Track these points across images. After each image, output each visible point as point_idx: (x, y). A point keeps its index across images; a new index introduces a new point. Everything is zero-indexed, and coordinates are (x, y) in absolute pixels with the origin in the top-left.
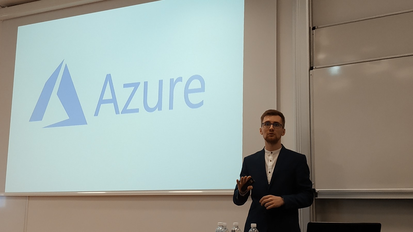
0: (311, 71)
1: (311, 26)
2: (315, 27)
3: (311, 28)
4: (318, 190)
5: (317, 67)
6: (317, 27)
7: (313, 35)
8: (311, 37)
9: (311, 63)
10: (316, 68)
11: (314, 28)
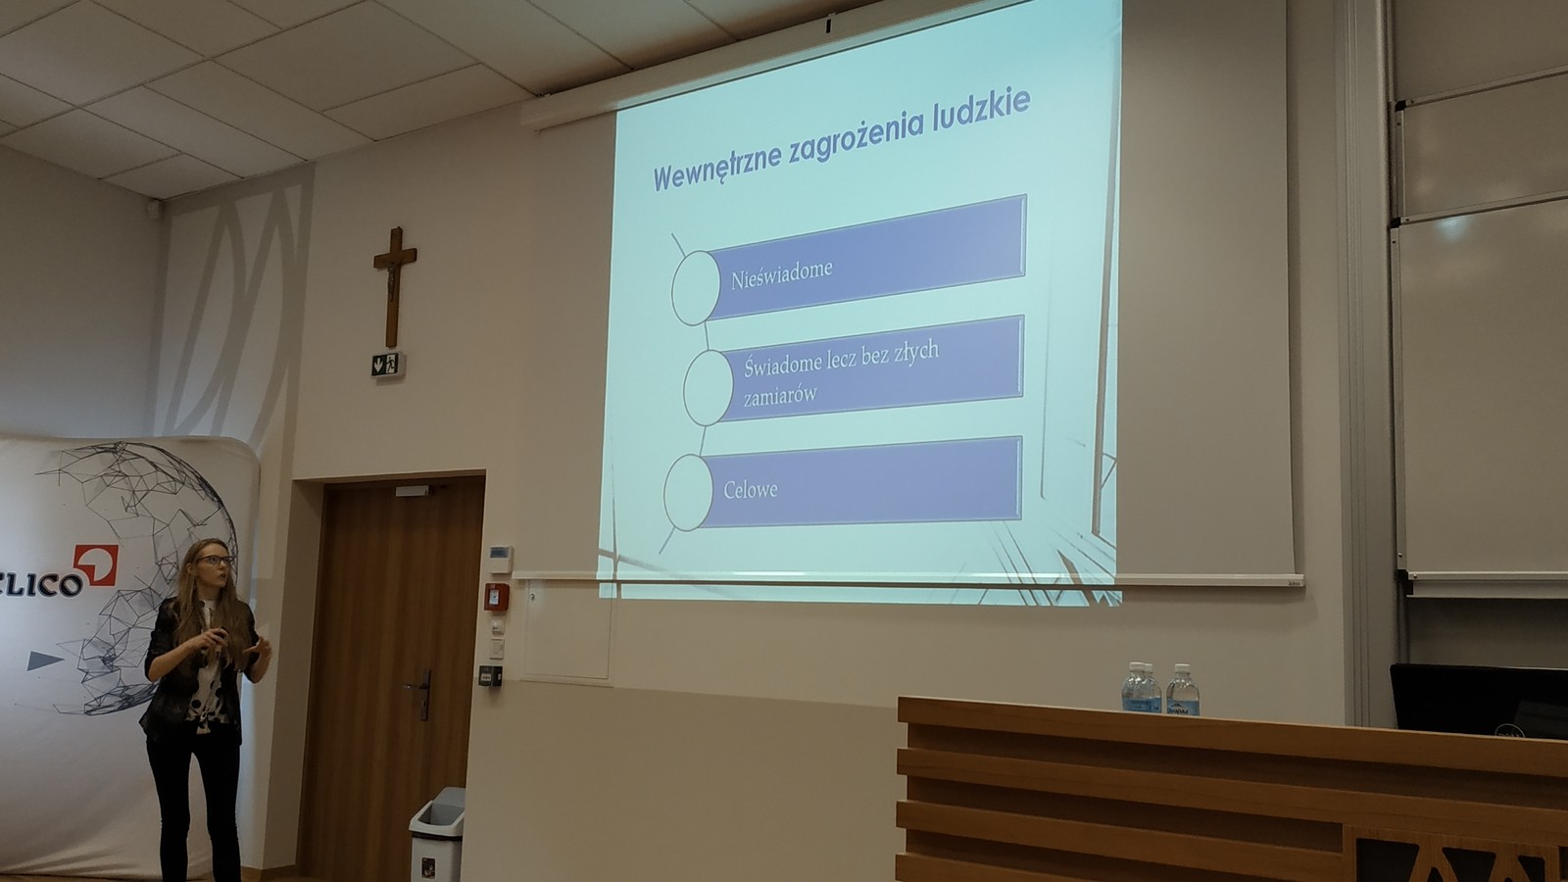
0: (1392, 230)
1: (1391, 99)
2: (1404, 102)
3: (1393, 104)
4: (1415, 573)
5: (1411, 219)
6: (1412, 102)
7: (1399, 124)
8: (1393, 130)
9: (1394, 209)
10: (1408, 222)
11: (1401, 106)
